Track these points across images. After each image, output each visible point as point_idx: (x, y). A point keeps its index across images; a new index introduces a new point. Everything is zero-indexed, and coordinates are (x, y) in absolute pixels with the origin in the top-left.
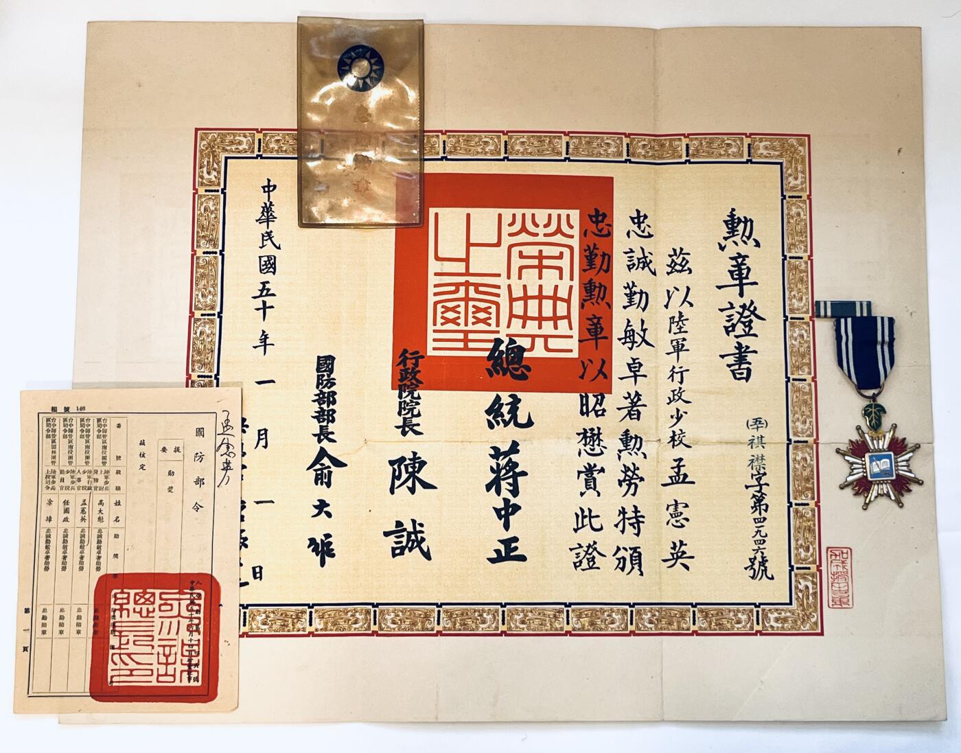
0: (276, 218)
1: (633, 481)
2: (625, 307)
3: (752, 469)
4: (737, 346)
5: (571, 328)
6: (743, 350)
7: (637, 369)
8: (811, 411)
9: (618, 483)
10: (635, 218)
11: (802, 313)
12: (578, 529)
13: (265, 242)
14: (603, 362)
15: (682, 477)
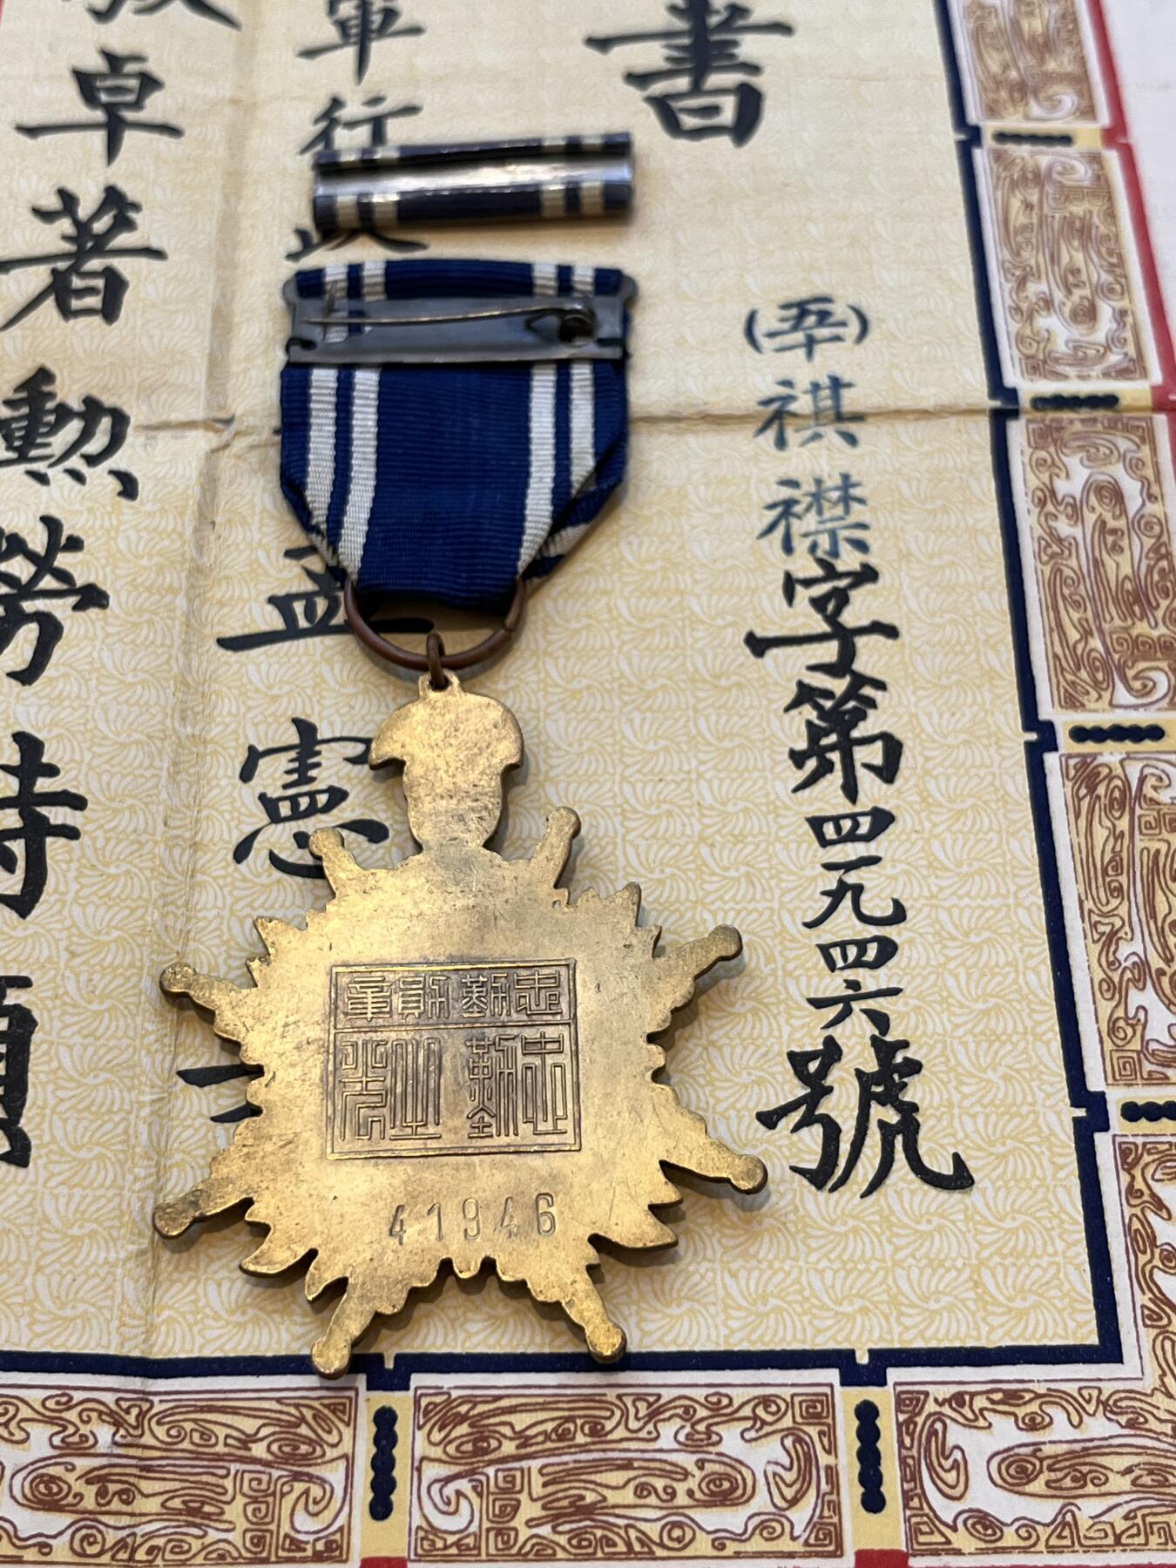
1: (29, 606)
3: (788, 547)
6: (714, 20)
7: (130, 98)
8: (1117, 266)
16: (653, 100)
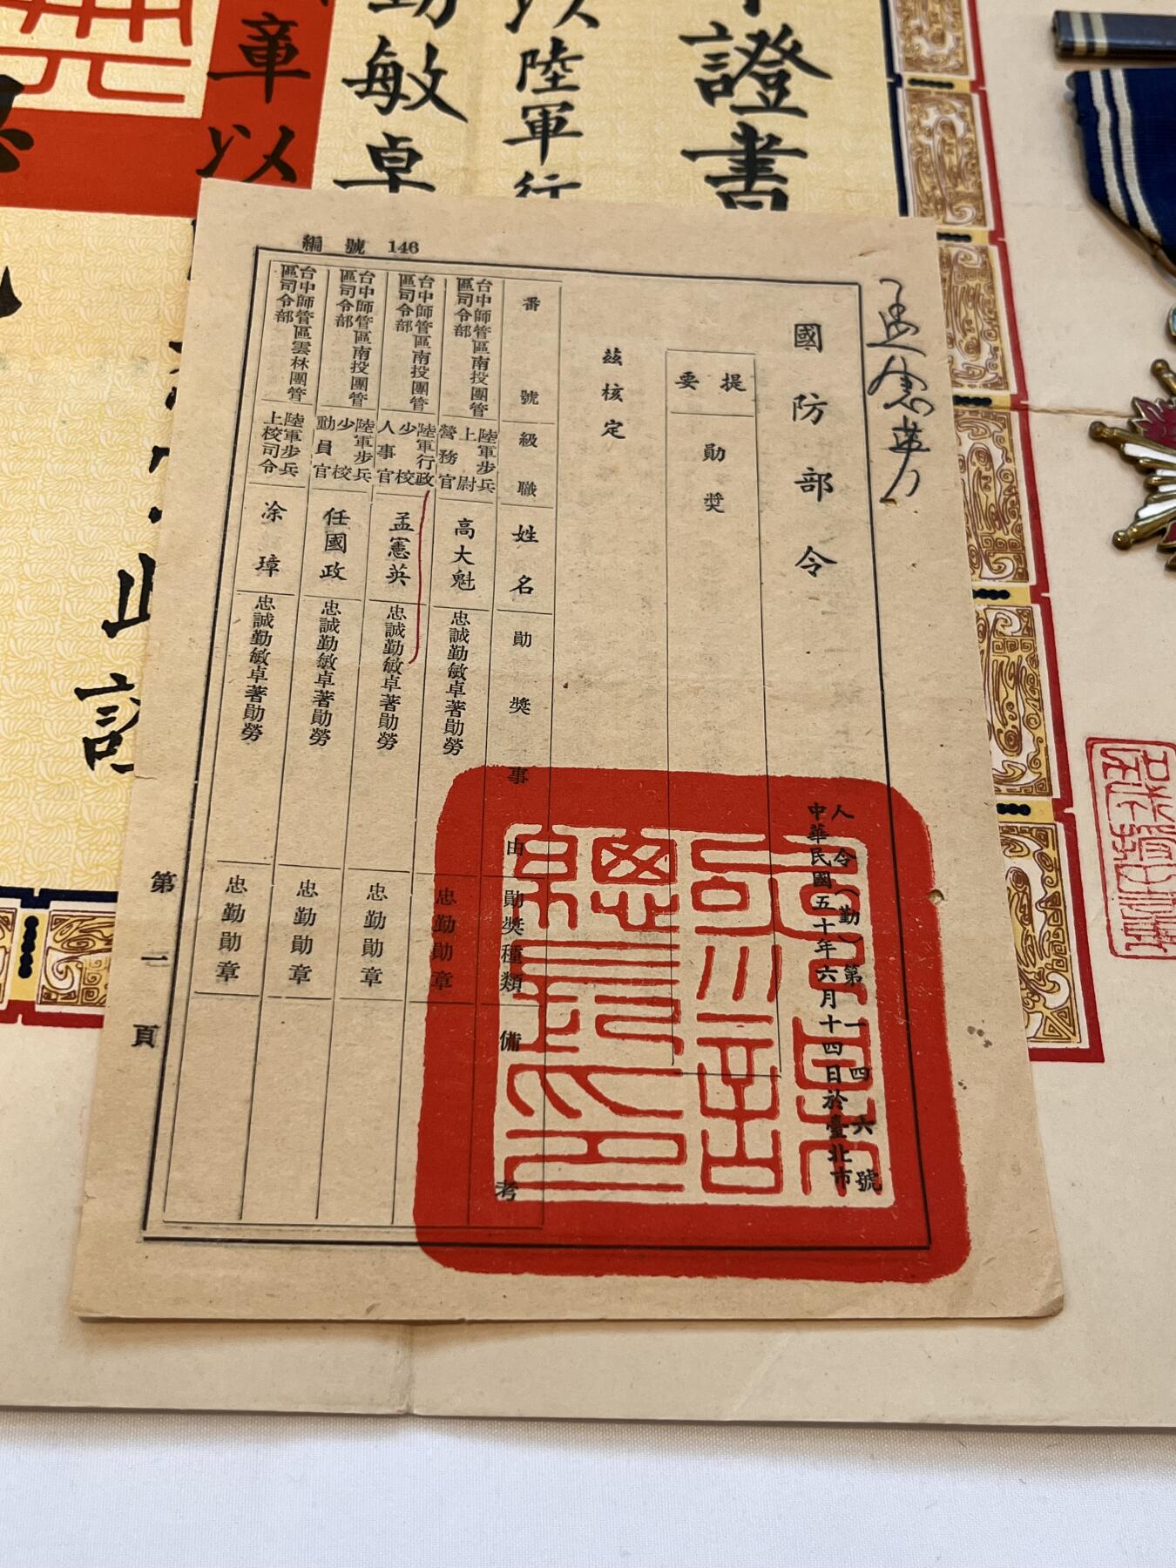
2: (375, 8)
4: (739, 131)
5: (186, 39)
6: (759, 145)
7: (403, 165)
8: (993, 322)
14: (287, 134)
16: (720, 194)
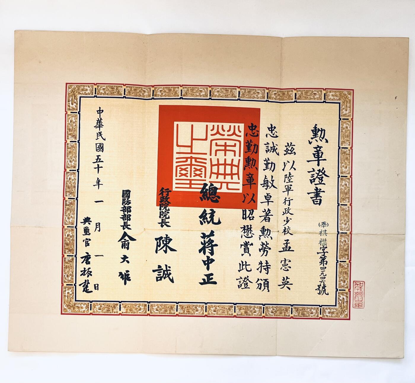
0: (103, 126)
1: (266, 249)
2: (264, 170)
3: (321, 245)
4: (315, 189)
5: (239, 179)
6: (318, 191)
7: (269, 198)
8: (349, 219)
9: (259, 250)
10: (270, 128)
11: (347, 174)
12: (240, 270)
13: (98, 137)
14: (254, 195)
15: (288, 248)
16: (312, 200)
